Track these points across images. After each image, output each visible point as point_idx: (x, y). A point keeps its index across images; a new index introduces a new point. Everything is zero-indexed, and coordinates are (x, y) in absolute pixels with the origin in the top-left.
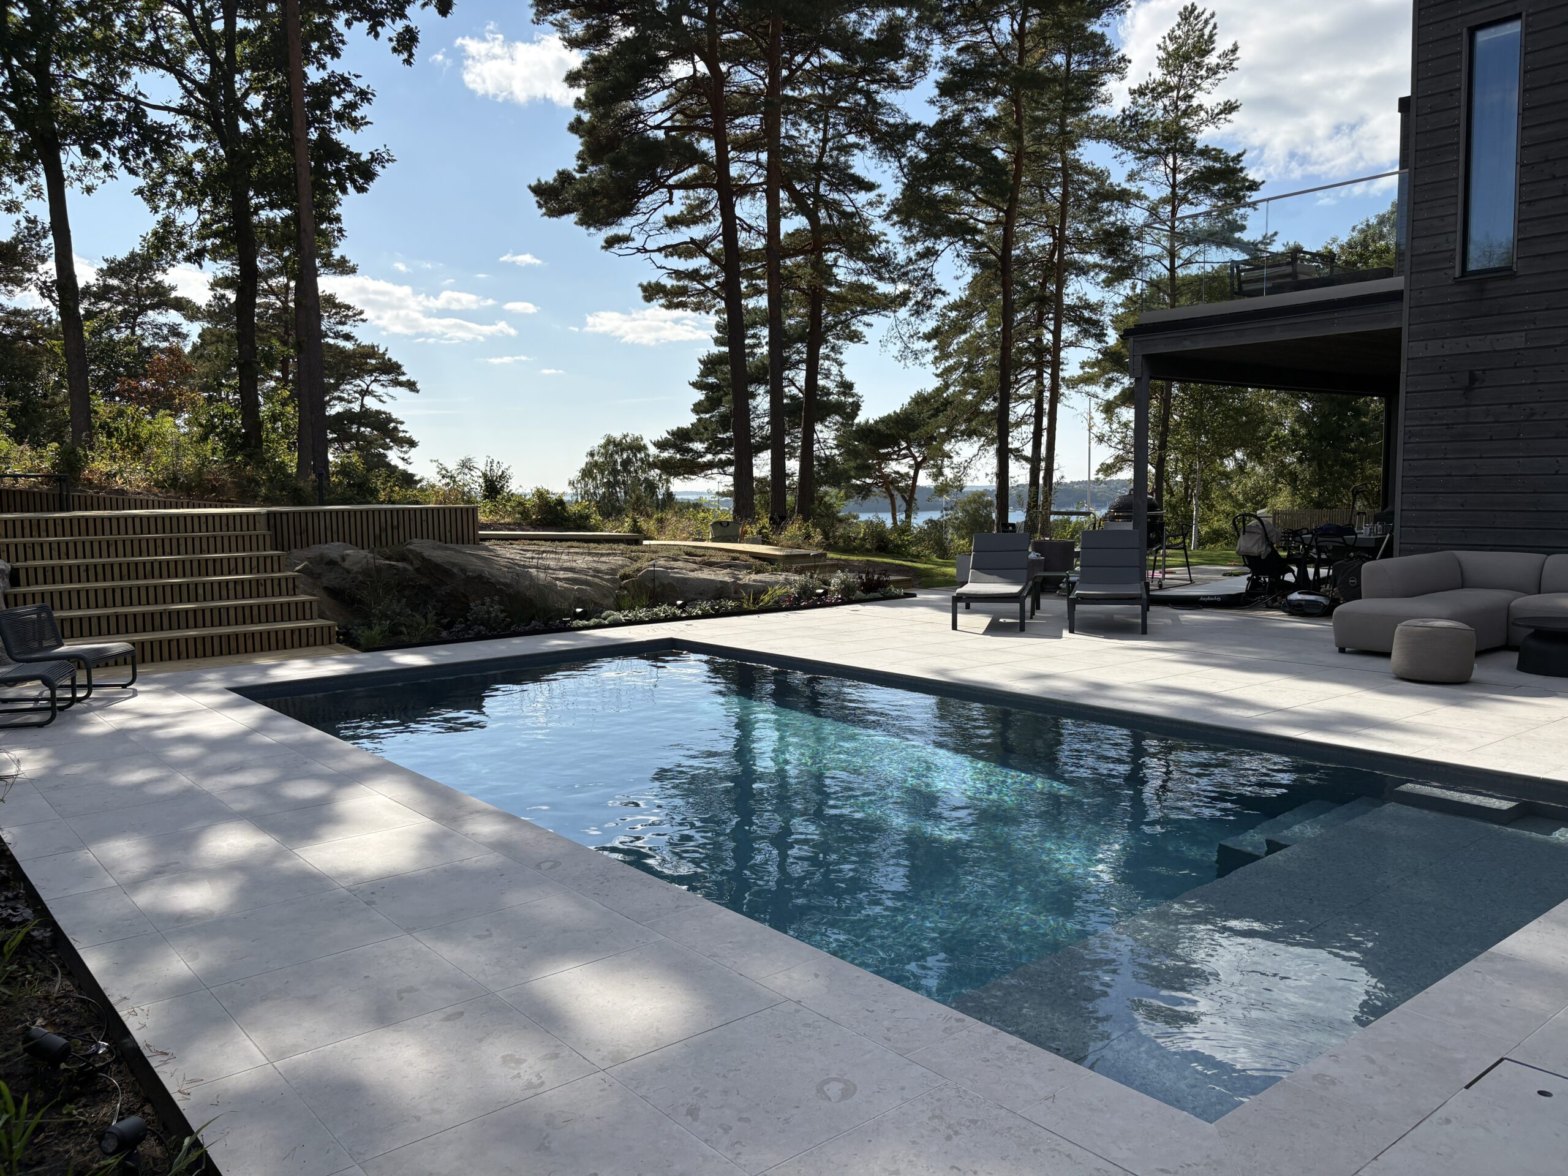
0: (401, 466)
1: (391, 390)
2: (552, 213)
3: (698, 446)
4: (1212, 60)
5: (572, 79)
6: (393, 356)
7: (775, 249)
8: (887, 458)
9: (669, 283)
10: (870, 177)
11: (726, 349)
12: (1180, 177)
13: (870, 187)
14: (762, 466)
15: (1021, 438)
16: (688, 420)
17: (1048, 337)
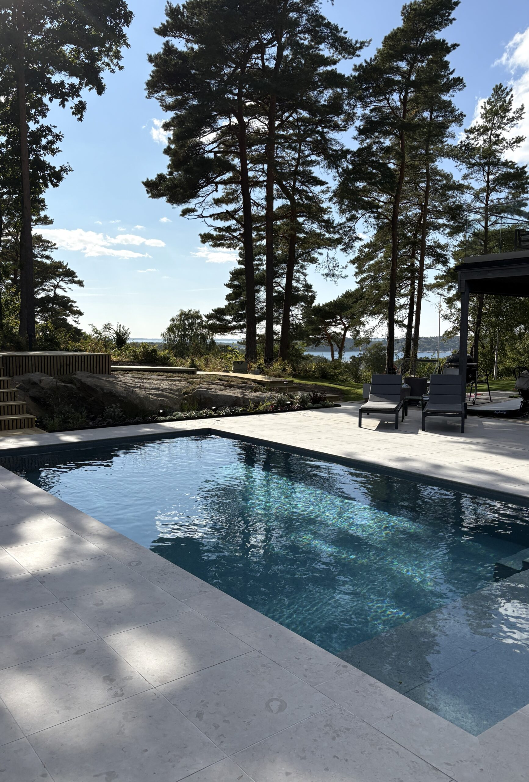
0: (75, 325)
1: (70, 285)
2: (154, 196)
3: (229, 318)
4: (510, 115)
5: (166, 126)
6: (71, 267)
7: (271, 216)
8: (330, 324)
9: (215, 233)
10: (322, 178)
11: (243, 267)
12: (491, 177)
13: (322, 183)
14: (261, 329)
15: (402, 315)
16: (223, 304)
17: (417, 263)
